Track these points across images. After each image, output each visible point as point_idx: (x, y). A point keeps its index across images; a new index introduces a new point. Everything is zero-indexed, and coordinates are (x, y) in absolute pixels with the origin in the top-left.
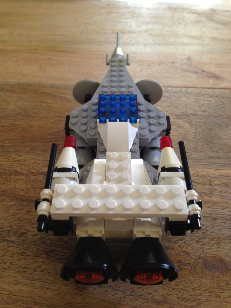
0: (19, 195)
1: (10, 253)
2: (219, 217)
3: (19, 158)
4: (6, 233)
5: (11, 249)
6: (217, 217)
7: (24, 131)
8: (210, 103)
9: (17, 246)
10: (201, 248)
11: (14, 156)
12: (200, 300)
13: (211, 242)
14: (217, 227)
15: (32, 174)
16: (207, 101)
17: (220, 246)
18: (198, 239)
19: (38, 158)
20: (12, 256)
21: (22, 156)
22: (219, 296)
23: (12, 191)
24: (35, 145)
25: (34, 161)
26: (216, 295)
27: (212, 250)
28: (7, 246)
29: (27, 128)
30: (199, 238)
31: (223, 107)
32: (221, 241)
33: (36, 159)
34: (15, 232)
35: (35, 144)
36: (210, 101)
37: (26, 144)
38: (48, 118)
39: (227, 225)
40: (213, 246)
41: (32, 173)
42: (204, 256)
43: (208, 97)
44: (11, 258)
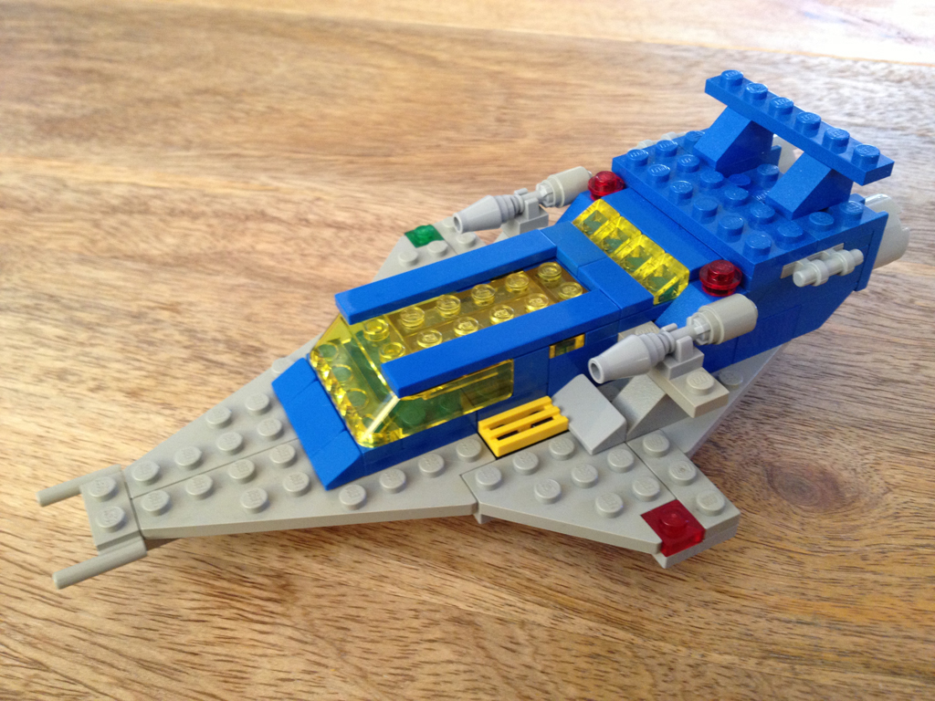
0: (260, 267)
1: (210, 389)
2: (840, 371)
3: (275, 184)
4: (207, 344)
5: (214, 379)
6: (834, 370)
7: (302, 125)
8: (873, 95)
9: (233, 375)
10: (766, 440)
11: (263, 178)
12: (737, 564)
13: (800, 427)
14: (829, 394)
15: (304, 223)
16: (865, 90)
17: (830, 442)
18: (761, 417)
19: (326, 188)
20: (213, 394)
21: (287, 181)
22: (800, 563)
23: (243, 255)
24: (325, 161)
25: (317, 194)
26: (791, 558)
27: (800, 447)
28: (204, 372)
29: (311, 120)
30: (764, 415)
31: (911, 109)
32: (832, 431)
33: (321, 191)
34: (231, 345)
35: (328, 158)
36: (872, 91)
37: (302, 156)
38: (372, 101)
39: (863, 394)
40: (806, 439)
41: (307, 220)
42: (772, 460)
43: (867, 82)
44: (209, 400)
